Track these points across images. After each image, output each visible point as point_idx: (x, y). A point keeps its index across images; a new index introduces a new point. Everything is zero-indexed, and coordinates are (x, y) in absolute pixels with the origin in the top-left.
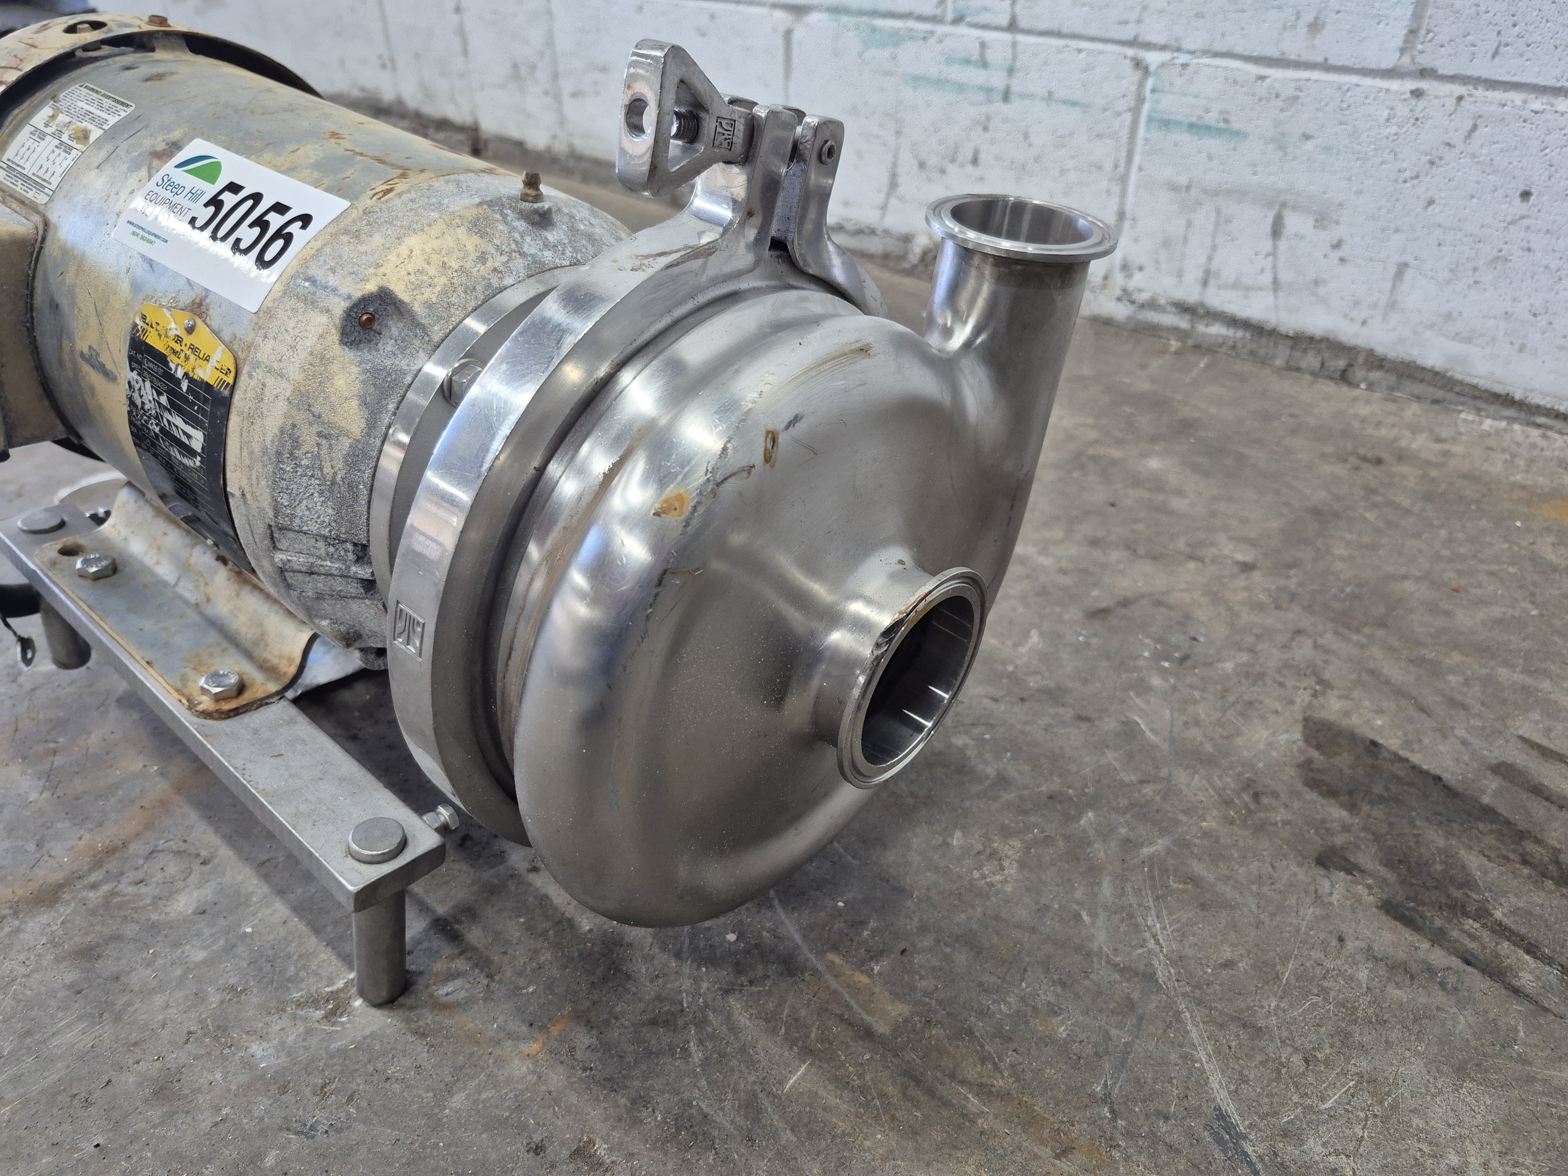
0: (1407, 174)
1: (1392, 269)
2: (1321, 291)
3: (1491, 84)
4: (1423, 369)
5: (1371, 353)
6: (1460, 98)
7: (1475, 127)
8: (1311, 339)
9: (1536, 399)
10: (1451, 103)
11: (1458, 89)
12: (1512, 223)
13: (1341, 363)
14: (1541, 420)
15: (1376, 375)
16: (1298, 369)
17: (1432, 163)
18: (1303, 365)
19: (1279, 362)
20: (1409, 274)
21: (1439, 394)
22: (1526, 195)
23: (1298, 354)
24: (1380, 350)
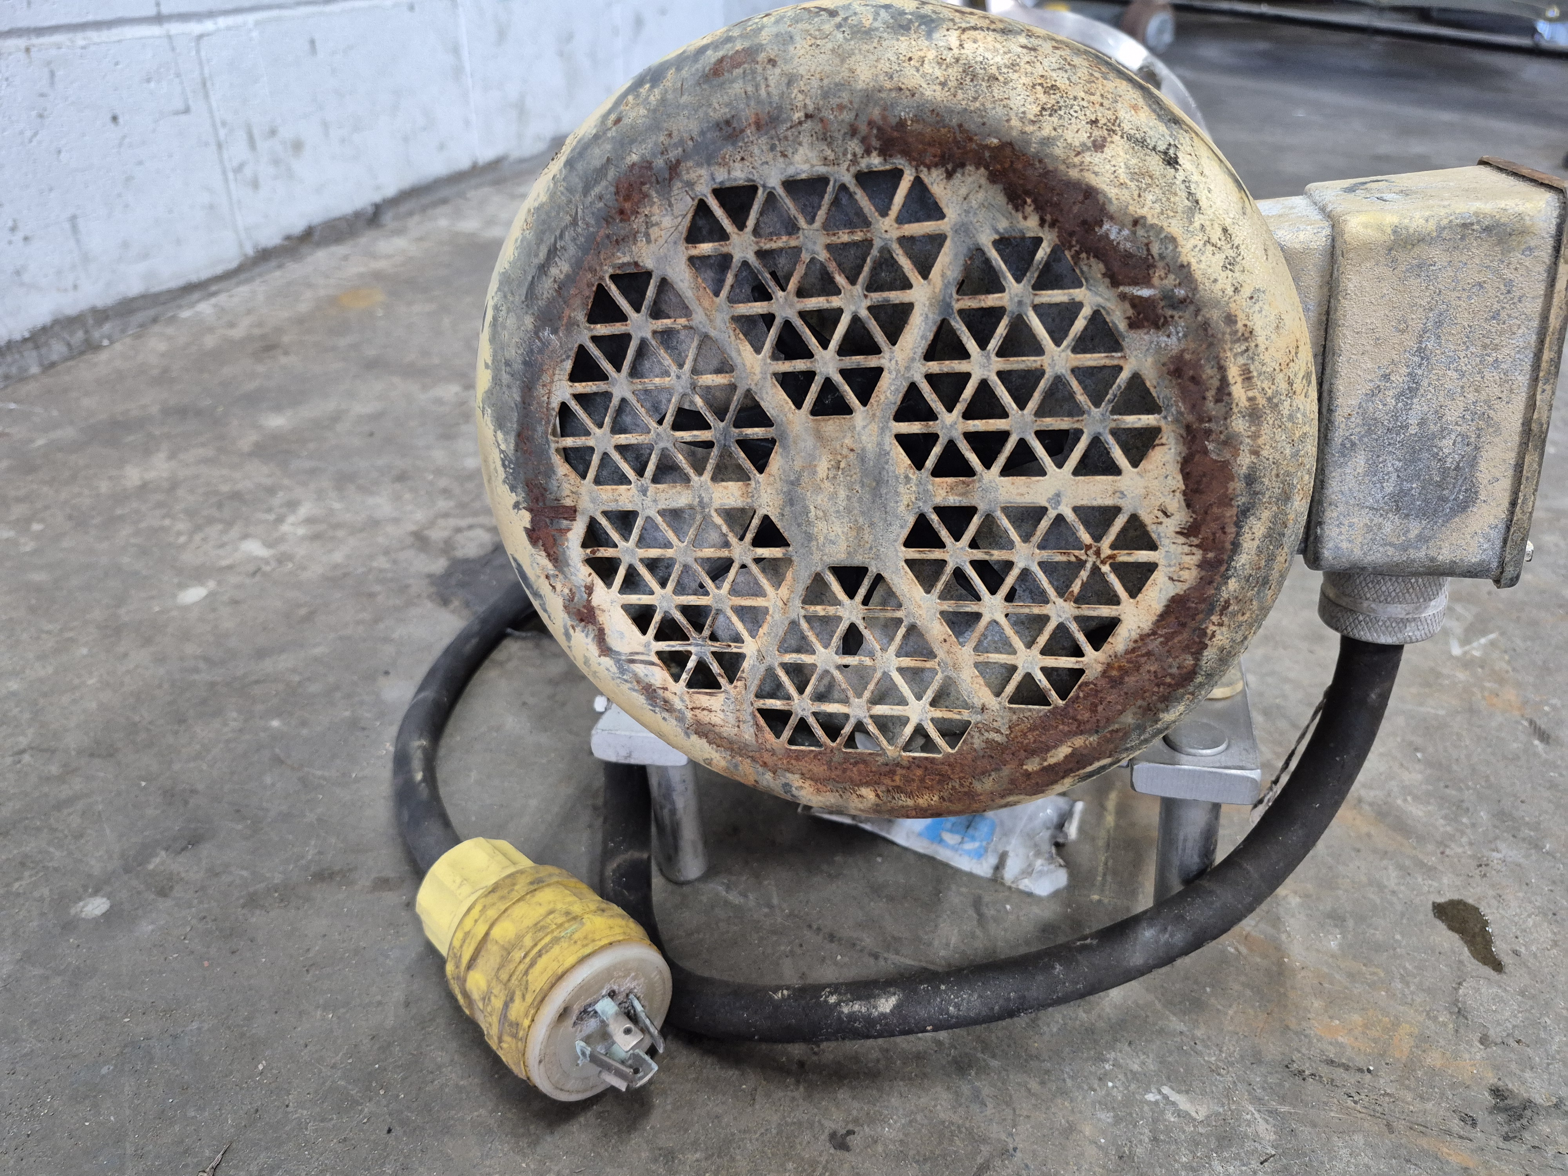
0: (28, 134)
1: (67, 226)
2: (26, 278)
3: (40, 31)
4: (134, 300)
5: (94, 311)
6: (28, 50)
7: (52, 74)
8: (44, 329)
9: (204, 275)
10: (22, 55)
11: (22, 42)
12: (120, 145)
13: (80, 335)
14: (214, 288)
15: (107, 327)
16: (53, 365)
17: (41, 116)
18: (55, 357)
19: (35, 369)
20: (81, 222)
21: (152, 313)
22: (115, 119)
23: (44, 351)
24: (100, 303)
